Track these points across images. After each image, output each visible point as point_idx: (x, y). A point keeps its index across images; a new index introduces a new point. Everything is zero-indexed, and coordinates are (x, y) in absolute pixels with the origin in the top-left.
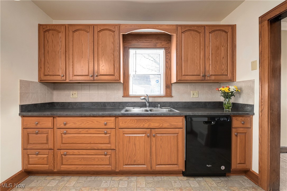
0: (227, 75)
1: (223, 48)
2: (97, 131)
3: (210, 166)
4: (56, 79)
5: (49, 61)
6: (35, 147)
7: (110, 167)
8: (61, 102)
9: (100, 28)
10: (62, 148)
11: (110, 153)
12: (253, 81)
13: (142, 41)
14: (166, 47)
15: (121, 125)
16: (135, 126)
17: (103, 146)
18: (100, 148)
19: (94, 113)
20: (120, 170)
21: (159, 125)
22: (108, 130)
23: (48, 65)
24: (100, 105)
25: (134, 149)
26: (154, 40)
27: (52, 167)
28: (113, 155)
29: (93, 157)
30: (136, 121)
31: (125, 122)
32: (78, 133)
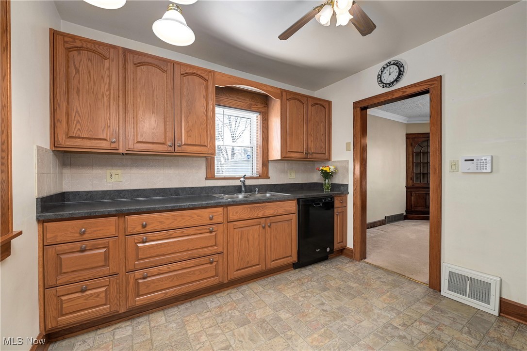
0: (325, 154)
1: (322, 124)
2: (198, 230)
3: (319, 250)
4: (98, 146)
5: (79, 110)
6: (78, 277)
7: (216, 279)
8: (85, 192)
9: (185, 71)
10: (137, 267)
11: (217, 259)
12: (347, 162)
13: (233, 98)
14: (262, 112)
15: (232, 217)
16: (248, 217)
17: (207, 251)
18: (202, 254)
19: (194, 203)
20: (229, 279)
21: (274, 212)
22: (214, 226)
23: (77, 118)
24: (169, 193)
25: (247, 246)
26: (248, 100)
27: (117, 305)
28: (221, 261)
29: (192, 271)
30: (249, 209)
31: (236, 213)
32: (168, 237)
